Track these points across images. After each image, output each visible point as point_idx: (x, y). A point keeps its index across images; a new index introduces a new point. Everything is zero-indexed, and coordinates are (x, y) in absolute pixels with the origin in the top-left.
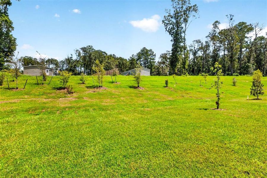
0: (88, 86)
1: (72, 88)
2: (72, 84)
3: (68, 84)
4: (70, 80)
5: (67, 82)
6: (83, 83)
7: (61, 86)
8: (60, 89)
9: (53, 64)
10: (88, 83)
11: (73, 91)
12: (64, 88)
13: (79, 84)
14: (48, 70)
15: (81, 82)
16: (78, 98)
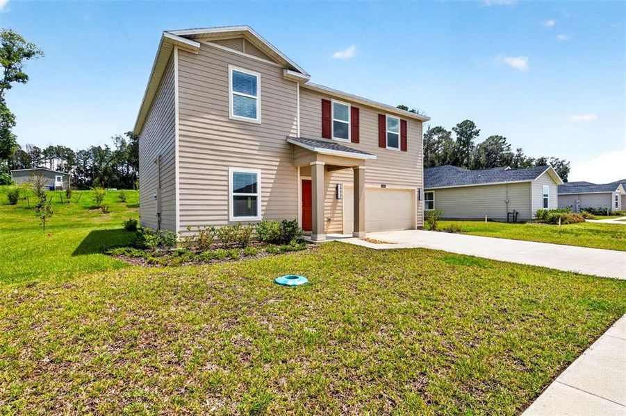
0: (131, 204)
1: (108, 207)
2: (108, 202)
3: (103, 203)
4: (105, 198)
5: (101, 200)
6: (123, 201)
7: (94, 204)
8: (93, 208)
9: (60, 157)
10: (131, 202)
11: (109, 210)
12: (98, 208)
13: (118, 202)
14: (61, 177)
15: (121, 200)
16: (116, 217)
